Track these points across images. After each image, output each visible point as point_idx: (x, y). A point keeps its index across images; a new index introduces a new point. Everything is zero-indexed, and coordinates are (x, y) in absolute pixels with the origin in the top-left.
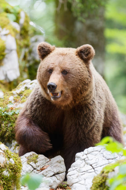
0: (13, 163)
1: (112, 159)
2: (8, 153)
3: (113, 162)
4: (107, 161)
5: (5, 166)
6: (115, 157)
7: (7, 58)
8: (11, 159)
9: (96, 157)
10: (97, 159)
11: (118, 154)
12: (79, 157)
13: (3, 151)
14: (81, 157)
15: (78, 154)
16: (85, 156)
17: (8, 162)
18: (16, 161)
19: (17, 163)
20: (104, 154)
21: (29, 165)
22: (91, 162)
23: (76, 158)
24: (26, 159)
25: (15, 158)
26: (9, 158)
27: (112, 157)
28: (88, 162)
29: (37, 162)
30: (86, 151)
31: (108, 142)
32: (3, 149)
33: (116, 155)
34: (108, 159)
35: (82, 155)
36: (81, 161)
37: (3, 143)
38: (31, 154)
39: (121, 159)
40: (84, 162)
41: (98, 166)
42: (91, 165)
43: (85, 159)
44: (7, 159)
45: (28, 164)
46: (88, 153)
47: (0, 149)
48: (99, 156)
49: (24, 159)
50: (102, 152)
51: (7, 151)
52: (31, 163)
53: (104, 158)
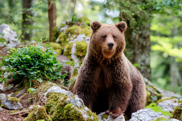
0: (93, 119)
1: (155, 117)
2: (89, 113)
3: (155, 119)
4: (151, 118)
6: (156, 115)
8: (91, 117)
9: (145, 116)
11: (158, 114)
12: (134, 116)
15: (133, 114)
16: (137, 115)
17: (90, 118)
18: (95, 118)
19: (95, 119)
20: (150, 114)
21: (103, 120)
22: (141, 119)
23: (132, 116)
24: (101, 117)
25: (94, 116)
26: (90, 116)
27: (155, 116)
29: (108, 118)
31: (153, 106)
32: (86, 110)
34: (152, 117)
35: (136, 114)
36: (135, 118)
38: (104, 113)
39: (160, 117)
40: (137, 119)
43: (138, 117)
44: (89, 116)
45: (102, 119)
46: (139, 113)
47: (85, 110)
48: (146, 115)
49: (99, 116)
50: (148, 112)
51: (89, 111)
52: (104, 119)
53: (149, 116)
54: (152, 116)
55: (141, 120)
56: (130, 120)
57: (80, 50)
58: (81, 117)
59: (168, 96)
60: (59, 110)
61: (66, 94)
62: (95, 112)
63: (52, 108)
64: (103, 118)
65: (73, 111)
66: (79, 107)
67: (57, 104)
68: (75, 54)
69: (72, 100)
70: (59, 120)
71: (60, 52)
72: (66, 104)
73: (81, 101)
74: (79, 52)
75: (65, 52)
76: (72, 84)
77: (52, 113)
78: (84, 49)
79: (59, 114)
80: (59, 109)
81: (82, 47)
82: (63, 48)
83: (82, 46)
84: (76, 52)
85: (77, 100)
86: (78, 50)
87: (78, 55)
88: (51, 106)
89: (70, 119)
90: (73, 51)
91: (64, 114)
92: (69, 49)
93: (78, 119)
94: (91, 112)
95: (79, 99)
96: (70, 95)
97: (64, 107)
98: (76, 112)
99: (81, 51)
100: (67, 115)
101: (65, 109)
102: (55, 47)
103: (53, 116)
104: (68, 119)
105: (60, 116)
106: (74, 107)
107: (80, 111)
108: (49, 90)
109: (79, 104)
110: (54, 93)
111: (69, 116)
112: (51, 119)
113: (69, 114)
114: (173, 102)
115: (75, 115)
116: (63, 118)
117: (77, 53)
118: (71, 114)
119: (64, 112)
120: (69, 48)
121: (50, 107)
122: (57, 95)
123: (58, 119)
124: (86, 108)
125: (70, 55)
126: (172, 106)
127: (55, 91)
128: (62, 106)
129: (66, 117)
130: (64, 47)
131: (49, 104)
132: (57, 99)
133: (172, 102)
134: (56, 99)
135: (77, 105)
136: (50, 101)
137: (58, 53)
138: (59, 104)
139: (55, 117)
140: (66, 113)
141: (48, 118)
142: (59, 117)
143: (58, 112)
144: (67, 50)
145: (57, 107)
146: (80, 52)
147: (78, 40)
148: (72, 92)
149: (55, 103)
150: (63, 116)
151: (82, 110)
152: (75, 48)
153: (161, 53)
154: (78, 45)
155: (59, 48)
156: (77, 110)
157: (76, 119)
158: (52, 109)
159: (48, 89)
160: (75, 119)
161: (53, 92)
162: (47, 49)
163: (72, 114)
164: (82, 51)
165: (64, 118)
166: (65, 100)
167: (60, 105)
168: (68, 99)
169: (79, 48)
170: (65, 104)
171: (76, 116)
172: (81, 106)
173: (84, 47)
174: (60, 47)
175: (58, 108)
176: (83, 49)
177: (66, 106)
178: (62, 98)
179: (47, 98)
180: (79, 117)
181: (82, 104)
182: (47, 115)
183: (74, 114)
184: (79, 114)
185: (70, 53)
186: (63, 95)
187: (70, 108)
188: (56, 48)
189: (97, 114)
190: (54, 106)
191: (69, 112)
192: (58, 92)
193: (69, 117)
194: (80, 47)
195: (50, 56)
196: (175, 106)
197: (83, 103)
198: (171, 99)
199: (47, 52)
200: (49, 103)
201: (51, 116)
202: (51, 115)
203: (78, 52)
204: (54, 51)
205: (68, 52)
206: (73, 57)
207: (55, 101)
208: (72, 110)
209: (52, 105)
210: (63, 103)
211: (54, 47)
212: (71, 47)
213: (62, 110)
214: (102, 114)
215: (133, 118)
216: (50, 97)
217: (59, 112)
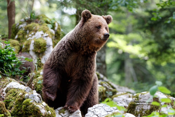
0: (50, 113)
2: (47, 108)
3: (111, 113)
4: (106, 113)
5: (45, 115)
6: (112, 110)
7: (47, 51)
8: (49, 111)
9: (100, 110)
10: (101, 112)
11: (113, 108)
13: (44, 106)
14: (91, 110)
15: (89, 109)
16: (93, 110)
17: (47, 113)
19: (53, 114)
22: (97, 113)
24: (58, 112)
25: (51, 111)
26: (48, 111)
27: (110, 111)
28: (95, 113)
29: (65, 113)
30: (94, 107)
31: (108, 101)
32: (44, 105)
33: (112, 109)
34: (107, 112)
36: (91, 113)
37: (44, 101)
38: (61, 108)
39: (115, 112)
40: (93, 114)
41: (101, 115)
42: (97, 115)
43: (94, 112)
44: (46, 111)
45: (59, 114)
46: (95, 108)
47: (43, 105)
48: (102, 110)
50: (104, 107)
51: (47, 106)
52: (61, 114)
53: (105, 111)
54: (107, 111)
56: (87, 114)
57: (38, 46)
58: (39, 112)
59: (123, 91)
60: (17, 105)
61: (25, 90)
62: (52, 107)
63: (11, 103)
64: (61, 113)
65: (31, 106)
66: (37, 102)
67: (16, 99)
68: (33, 50)
69: (30, 95)
70: (17, 115)
71: (19, 48)
72: (25, 100)
73: (39, 96)
74: (37, 49)
75: (23, 49)
76: (30, 80)
77: (11, 107)
78: (42, 46)
79: (17, 108)
80: (18, 104)
81: (40, 44)
82: (21, 45)
84: (34, 48)
85: (35, 95)
86: (36, 47)
87: (37, 51)
88: (10, 101)
89: (28, 113)
90: (32, 47)
91: (23, 109)
92: (28, 46)
93: (36, 113)
94: (48, 107)
95: (37, 94)
96: (28, 90)
97: (23, 102)
98: (34, 107)
99: (39, 47)
100: (25, 109)
101: (24, 104)
102: (14, 44)
104: (26, 114)
105: (19, 111)
106: (32, 102)
107: (38, 106)
108: (8, 86)
109: (37, 99)
110: (13, 88)
111: (27, 111)
112: (10, 114)
113: (27, 109)
114: (127, 97)
115: (33, 110)
116: (22, 113)
117: (35, 49)
118: (29, 109)
119: (23, 107)
120: (27, 44)
121: (9, 102)
122: (16, 90)
123: (17, 113)
124: (44, 104)
125: (29, 51)
126: (127, 101)
127: (14, 86)
128: (21, 101)
129: (25, 112)
130: (23, 44)
131: (8, 99)
132: (16, 95)
133: (126, 97)
134: (14, 94)
135: (35, 100)
136: (9, 96)
137: (16, 49)
138: (18, 99)
139: (14, 112)
140: (25, 108)
141: (7, 113)
142: (17, 112)
143: (16, 107)
144: (26, 47)
145: (16, 103)
146: (38, 48)
147: (36, 37)
148: (30, 87)
149: (13, 98)
150: (21, 111)
151: (39, 105)
152: (33, 44)
153: (116, 50)
154: (36, 42)
155: (18, 45)
156: (35, 105)
157: (34, 114)
158: (11, 104)
159: (7, 84)
160: (33, 114)
161: (12, 87)
162: (6, 46)
163: (31, 109)
164: (40, 47)
165: (23, 113)
166: (23, 96)
167: (19, 100)
168: (26, 95)
169: (37, 45)
170: (24, 99)
171: (34, 111)
172: (39, 102)
173: (42, 44)
174: (19, 44)
175: (17, 103)
176: (41, 45)
177: (25, 101)
178: (21, 94)
179: (6, 93)
180: (37, 112)
181: (40, 99)
182: (6, 110)
183: (32, 109)
184: (37, 109)
185: (28, 49)
186: (22, 90)
187: (28, 103)
188: (15, 45)
189: (54, 109)
190: (13, 101)
191: (28, 107)
192: (17, 87)
193: (27, 112)
194: (38, 44)
195: (9, 52)
196: (129, 101)
197: (41, 99)
198: (126, 94)
199: (6, 48)
200: (8, 98)
202: (10, 110)
203: (36, 48)
204: (13, 48)
205: (26, 49)
206: (31, 53)
207: (14, 96)
208: (31, 105)
209: (11, 100)
210: (22, 98)
211: (13, 43)
212: (29, 43)
213: (20, 105)
214: (59, 109)
215: (89, 113)
216: (9, 92)
217: (17, 107)
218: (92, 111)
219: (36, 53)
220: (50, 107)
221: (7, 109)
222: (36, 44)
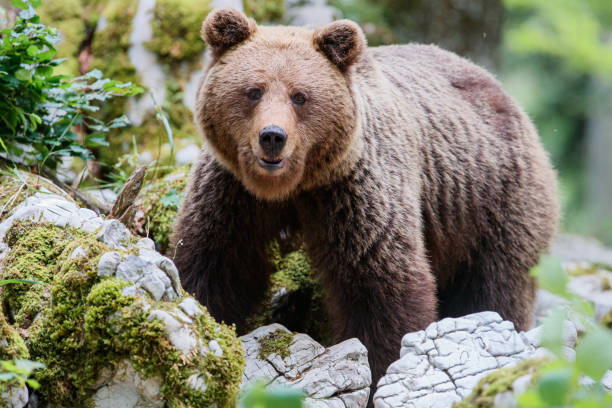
0: (219, 353)
1: (509, 356)
2: (204, 324)
4: (492, 362)
5: (194, 361)
6: (518, 350)
8: (213, 343)
9: (463, 348)
10: (465, 354)
11: (525, 341)
12: (411, 346)
13: (191, 317)
14: (418, 345)
15: (409, 338)
16: (429, 344)
17: (204, 350)
18: (229, 350)
19: (231, 355)
20: (486, 340)
21: (264, 362)
22: (445, 362)
23: (403, 349)
24: (256, 346)
25: (223, 341)
26: (207, 338)
27: (509, 351)
28: (438, 360)
29: (289, 353)
30: (433, 329)
32: (191, 313)
33: (521, 345)
34: (495, 356)
35: (420, 340)
36: (417, 359)
38: (273, 331)
39: (532, 356)
40: (426, 362)
41: (465, 372)
42: (446, 371)
43: (431, 353)
44: (201, 341)
45: (263, 358)
46: (439, 336)
47: (183, 310)
48: (472, 346)
49: (250, 343)
50: (479, 334)
51: (202, 318)
52: (272, 357)
53: (484, 352)
54: (495, 351)
55: (446, 366)
56: (395, 365)
57: (172, 25)
58: (164, 343)
59: (573, 260)
60: (61, 307)
61: (100, 234)
62: (229, 323)
63: (29, 294)
64: (269, 352)
65: (127, 312)
66: (158, 295)
67: (55, 277)
68: (148, 47)
69: (123, 259)
70: (59, 352)
71: (79, 33)
72: (98, 281)
73: (168, 268)
74: (167, 39)
75: (101, 36)
76: (128, 188)
77: (31, 316)
78: (191, 25)
79: (61, 322)
80: (63, 300)
81: (181, 15)
82: (92, 17)
83: (184, 10)
84: (155, 35)
85: (149, 263)
86: (162, 27)
87: (164, 50)
88: (26, 287)
89: (111, 348)
90: (141, 31)
91: (86, 325)
92: (123, 21)
93: (150, 350)
94: (210, 321)
95: (158, 257)
96: (116, 236)
97: (87, 293)
98: (142, 320)
99: (175, 31)
100: (99, 330)
101: (91, 303)
102: (57, 11)
103: (34, 332)
104: (102, 350)
105: (68, 333)
106: (133, 295)
107: (161, 313)
108: (20, 212)
109: (158, 280)
110: (43, 225)
111: (108, 336)
112: (25, 348)
113: (109, 326)
114: (594, 290)
115: (134, 331)
116: (82, 343)
117: (158, 40)
118: (118, 328)
119: (87, 317)
120: (122, 15)
121: (20, 289)
122: (53, 234)
123: (59, 346)
124: (191, 304)
125: (125, 49)
126: (593, 304)
127: (47, 214)
128: (78, 289)
129: (95, 342)
130: (99, 13)
131: (15, 276)
132: (56, 255)
133: (589, 287)
134: (49, 253)
135: (149, 286)
136: (22, 260)
137: (67, 37)
138: (66, 277)
139: (43, 338)
140: (97, 320)
141: (8, 340)
142: (60, 339)
143: (56, 315)
144: (112, 26)
145: (55, 293)
146: (173, 37)
148: (125, 222)
149: (44, 271)
150: (78, 337)
151: (168, 309)
152: (151, 16)
154: (166, 5)
155: (77, 16)
156: (146, 308)
157: (140, 353)
158: (30, 301)
159: (17, 202)
160: (136, 350)
161: (36, 221)
162: (18, 19)
163: (125, 328)
164: (183, 33)
165: (86, 343)
166: (92, 262)
167: (71, 285)
168: (106, 258)
169: (167, 17)
170: (94, 279)
171: (140, 337)
172: (166, 294)
173: (190, 15)
174: (80, 10)
175: (60, 294)
176: (185, 22)
177: (96, 290)
178: (79, 252)
179: (10, 245)
180: (153, 342)
181: (173, 284)
182: (6, 325)
183: (130, 328)
184: (157, 330)
185: (124, 40)
186: (85, 234)
187: (114, 298)
188: (60, 14)
189: (240, 332)
190: (39, 284)
191: (111, 319)
192: (62, 221)
193: (106, 342)
194: (174, 14)
195: (33, 51)
196: (601, 306)
197: (178, 280)
198: (588, 272)
199: (19, 30)
200: (15, 270)
201: (25, 333)
202: (26, 326)
203: (161, 36)
204: (53, 30)
205: (116, 36)
206: (140, 59)
207: (46, 263)
208: (125, 309)
209: (30, 279)
210: (84, 275)
211: (53, 8)
212: (131, 10)
213: (76, 305)
214: (263, 331)
215: (407, 360)
216: (22, 241)
217: (61, 316)
218: (423, 348)
219: (163, 58)
220: (218, 321)
221: (11, 321)
222: (162, 13)
